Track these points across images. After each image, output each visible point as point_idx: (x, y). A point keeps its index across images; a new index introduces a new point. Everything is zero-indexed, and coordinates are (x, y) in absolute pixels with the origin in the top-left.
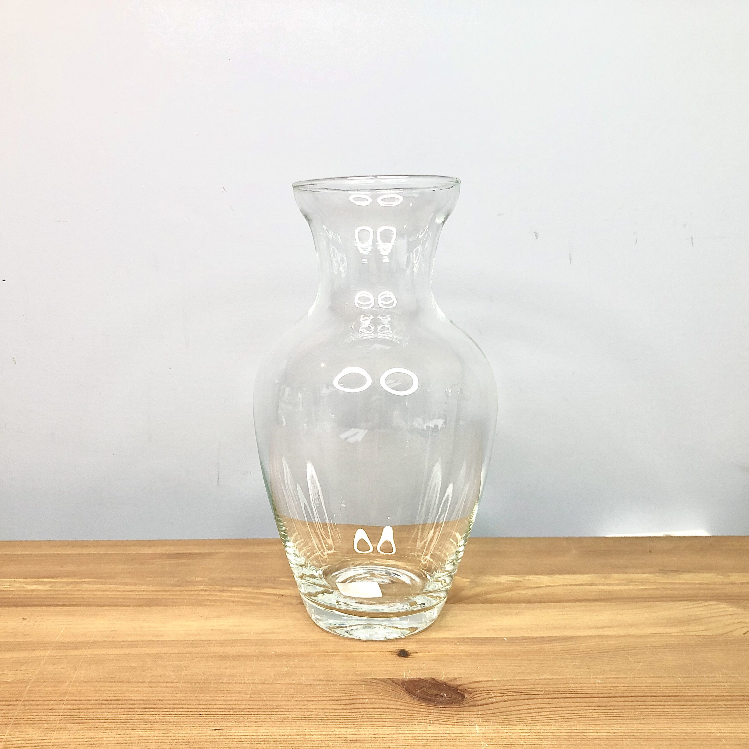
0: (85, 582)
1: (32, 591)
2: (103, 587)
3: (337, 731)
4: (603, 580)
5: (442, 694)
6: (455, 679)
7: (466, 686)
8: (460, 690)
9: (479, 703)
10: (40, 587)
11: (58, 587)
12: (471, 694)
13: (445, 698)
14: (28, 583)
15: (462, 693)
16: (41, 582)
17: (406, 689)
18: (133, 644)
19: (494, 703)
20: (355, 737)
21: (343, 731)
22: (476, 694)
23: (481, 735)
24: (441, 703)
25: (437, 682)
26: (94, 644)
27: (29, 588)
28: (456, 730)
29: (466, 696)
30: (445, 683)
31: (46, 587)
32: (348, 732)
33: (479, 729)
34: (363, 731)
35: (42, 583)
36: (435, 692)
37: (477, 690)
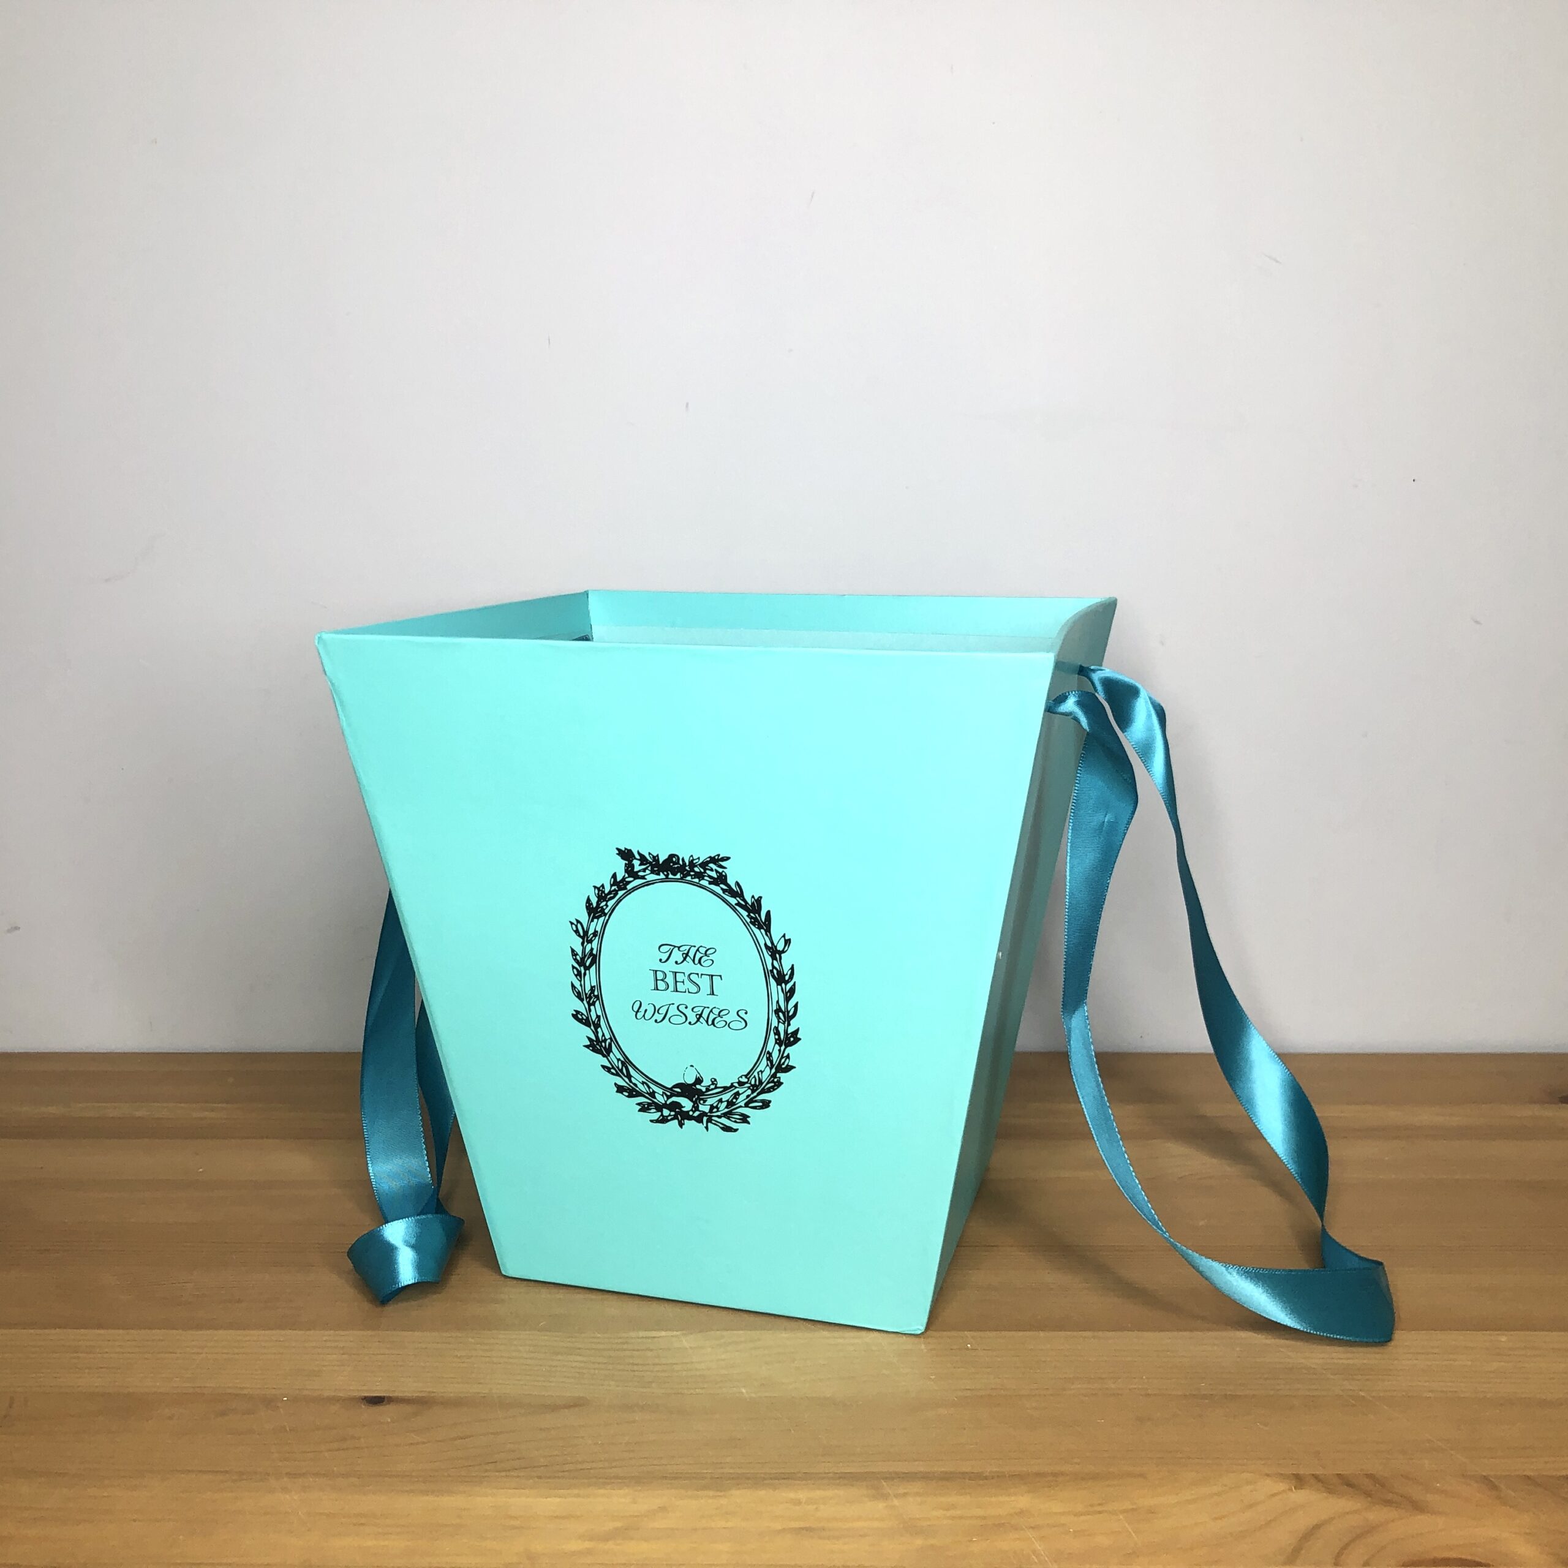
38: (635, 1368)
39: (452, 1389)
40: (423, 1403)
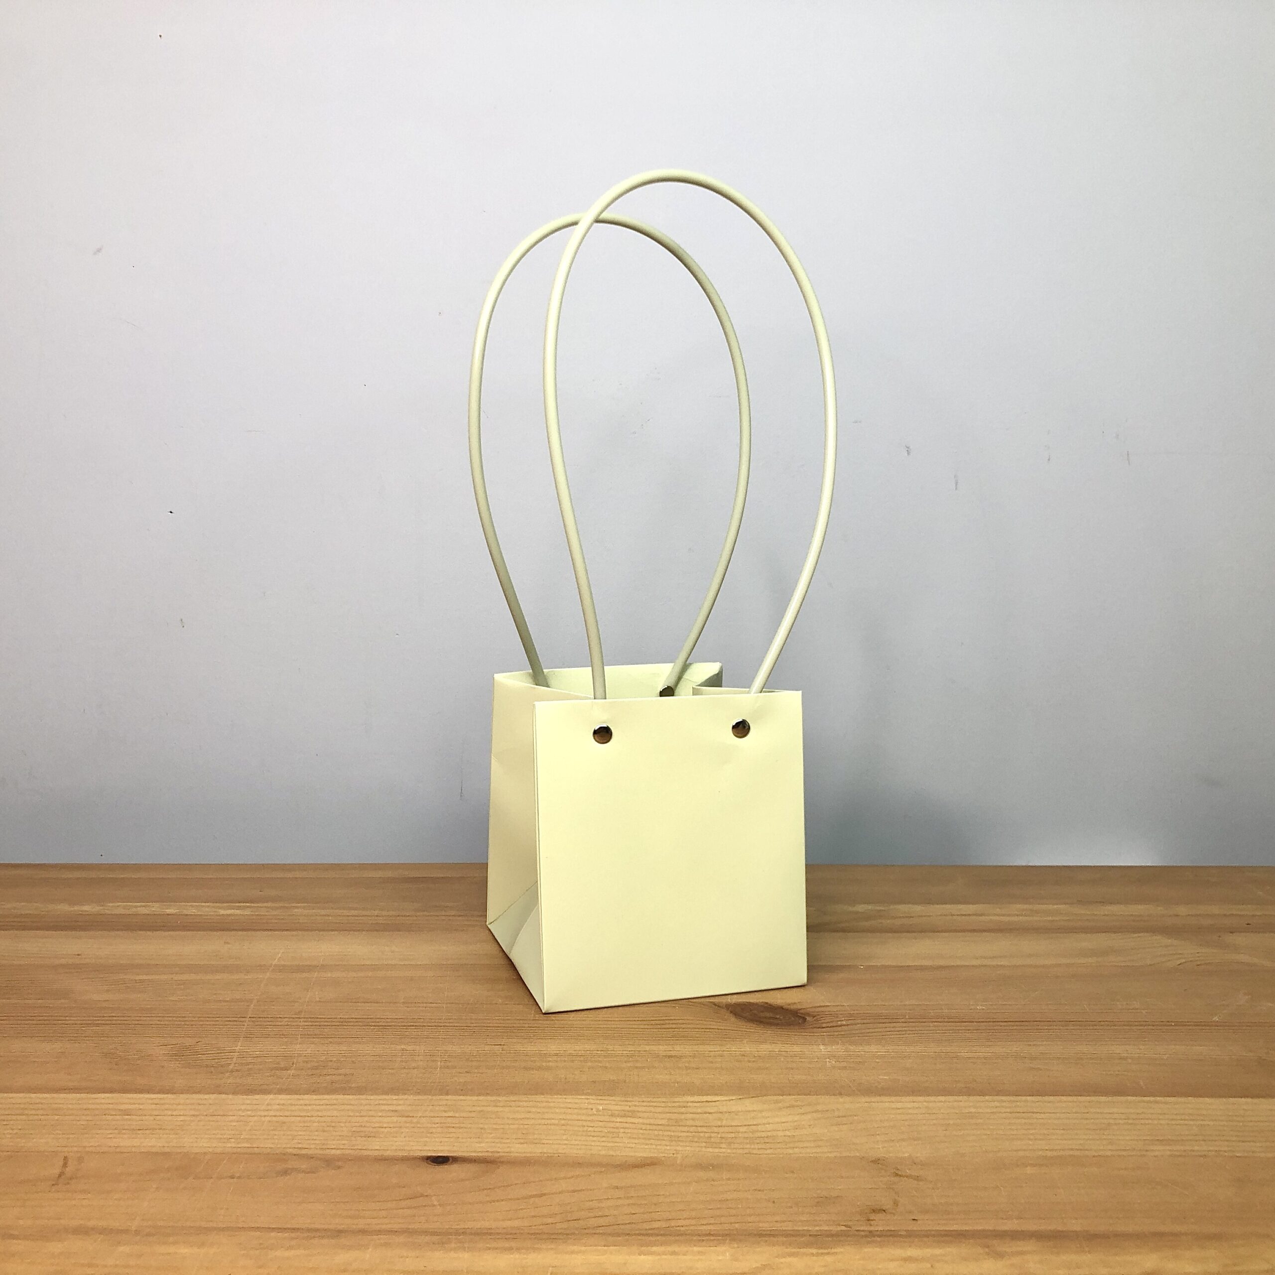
0: (297, 907)
1: (229, 915)
2: (323, 912)
3: (647, 1048)
4: (998, 911)
5: (778, 1017)
6: (795, 1003)
7: (808, 1009)
8: (802, 1014)
9: (824, 1025)
10: (238, 912)
11: (263, 912)
12: (814, 1017)
13: (781, 1020)
14: (220, 908)
15: (804, 1016)
16: (238, 906)
17: (731, 1012)
18: (374, 968)
19: (844, 1025)
20: (669, 1053)
21: (654, 1048)
22: (822, 1017)
23: (826, 1053)
24: (777, 1025)
25: (772, 1006)
26: (323, 967)
27: (222, 912)
28: (796, 1049)
29: (808, 1018)
30: (782, 1008)
31: (247, 912)
32: (661, 1049)
33: (824, 1048)
34: (677, 1048)
35: (239, 908)
36: (768, 1015)
37: (822, 1013)
38: (700, 1129)
39: (517, 1149)
40: (488, 1162)
